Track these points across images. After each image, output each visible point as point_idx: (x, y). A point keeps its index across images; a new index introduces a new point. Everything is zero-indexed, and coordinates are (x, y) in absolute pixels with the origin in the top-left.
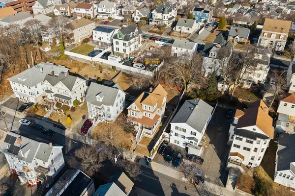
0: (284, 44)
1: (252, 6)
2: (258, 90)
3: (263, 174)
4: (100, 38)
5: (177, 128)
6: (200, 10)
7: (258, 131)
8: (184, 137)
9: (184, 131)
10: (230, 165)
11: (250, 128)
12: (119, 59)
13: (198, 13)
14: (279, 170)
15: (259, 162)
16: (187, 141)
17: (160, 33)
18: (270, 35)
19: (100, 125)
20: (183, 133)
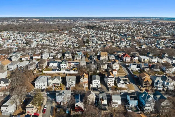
0: (107, 58)
1: (86, 47)
2: (106, 71)
3: (115, 87)
4: (52, 65)
5: (94, 82)
6: (79, 52)
7: (112, 76)
8: (96, 84)
9: (96, 82)
10: (108, 87)
11: (110, 76)
12: (65, 70)
13: (78, 53)
14: (118, 84)
15: (114, 84)
16: (97, 84)
17: (70, 61)
18: (103, 57)
19: (72, 88)
20: (96, 83)
